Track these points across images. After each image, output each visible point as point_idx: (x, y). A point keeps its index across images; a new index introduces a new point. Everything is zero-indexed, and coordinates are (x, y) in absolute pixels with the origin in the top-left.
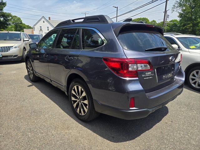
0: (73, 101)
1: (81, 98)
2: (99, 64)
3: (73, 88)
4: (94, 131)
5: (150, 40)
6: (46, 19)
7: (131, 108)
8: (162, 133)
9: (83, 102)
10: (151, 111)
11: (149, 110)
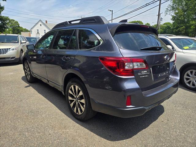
0: (70, 100)
1: (78, 97)
2: (95, 64)
3: (70, 88)
4: (92, 131)
5: (146, 41)
6: (43, 23)
7: (127, 106)
8: (159, 131)
9: (80, 101)
10: (147, 109)
11: (145, 108)
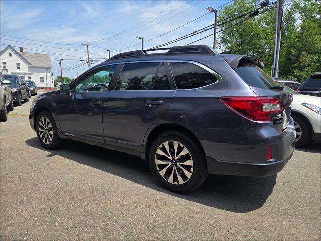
0: (159, 165)
1: (176, 158)
3: (161, 146)
7: (268, 160)
9: (181, 163)
